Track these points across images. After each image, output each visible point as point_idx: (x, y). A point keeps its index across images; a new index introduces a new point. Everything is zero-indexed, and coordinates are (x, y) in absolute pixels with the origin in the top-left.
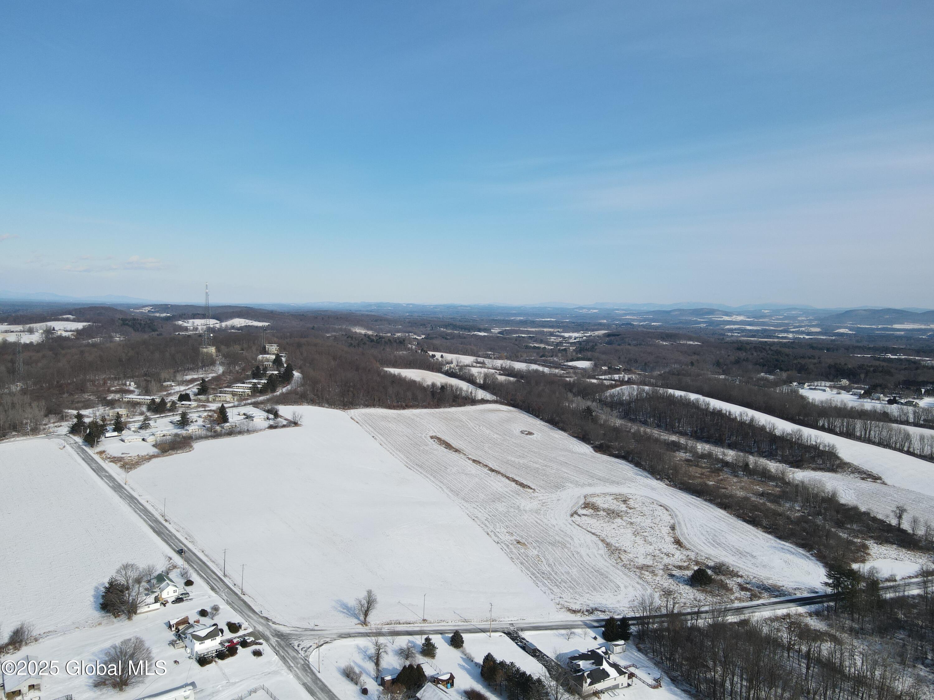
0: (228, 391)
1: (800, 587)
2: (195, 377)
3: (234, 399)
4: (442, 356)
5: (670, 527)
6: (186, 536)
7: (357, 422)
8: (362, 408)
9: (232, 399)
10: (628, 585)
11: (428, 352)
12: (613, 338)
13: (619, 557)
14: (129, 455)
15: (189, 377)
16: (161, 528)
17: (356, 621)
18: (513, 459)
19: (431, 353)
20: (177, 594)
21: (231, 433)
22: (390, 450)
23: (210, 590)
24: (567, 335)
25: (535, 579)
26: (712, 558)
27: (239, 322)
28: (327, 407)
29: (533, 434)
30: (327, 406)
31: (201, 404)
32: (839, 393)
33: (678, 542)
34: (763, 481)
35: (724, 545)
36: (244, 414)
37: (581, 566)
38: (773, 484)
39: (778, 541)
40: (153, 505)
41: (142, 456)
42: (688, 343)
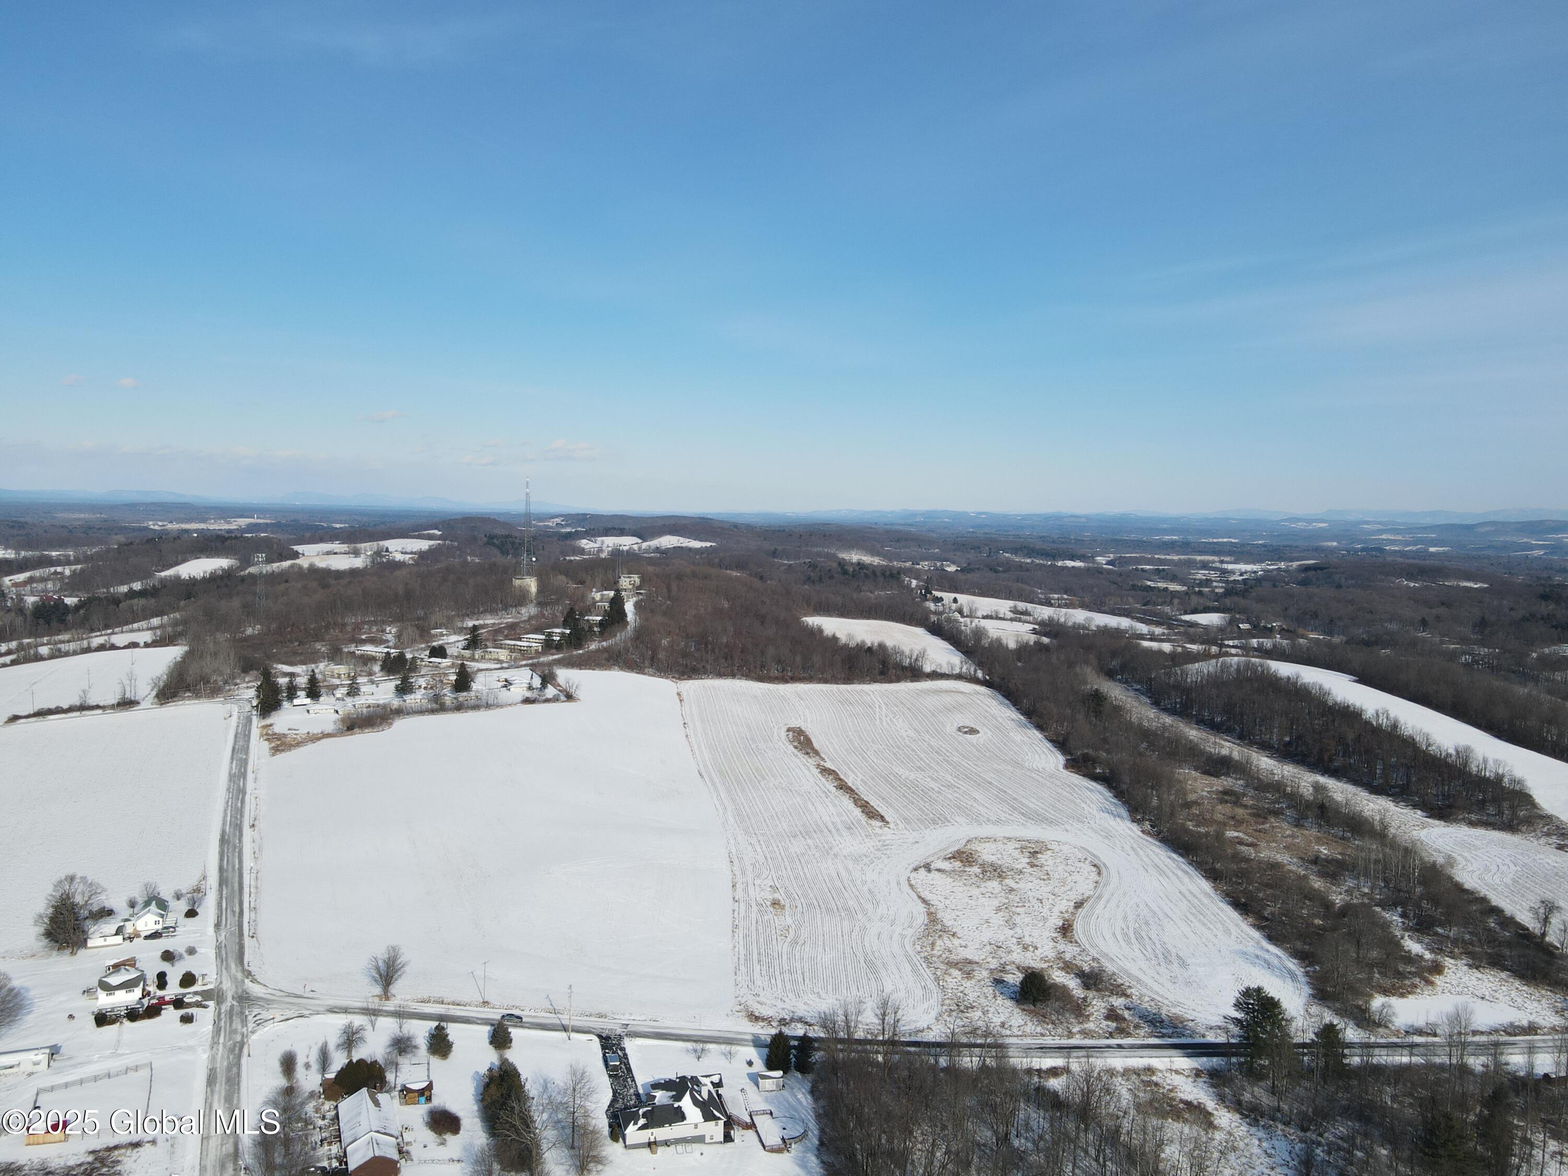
0: (509, 645)
3: (506, 658)
5: (1075, 903)
7: (681, 700)
11: (933, 592)
13: (933, 943)
14: (296, 732)
16: (235, 835)
18: (901, 771)
19: (939, 595)
20: (161, 926)
23: (213, 925)
25: (741, 963)
27: (668, 541)
29: (978, 732)
33: (1065, 929)
35: (1147, 941)
36: (505, 681)
38: (1359, 843)
41: (312, 735)
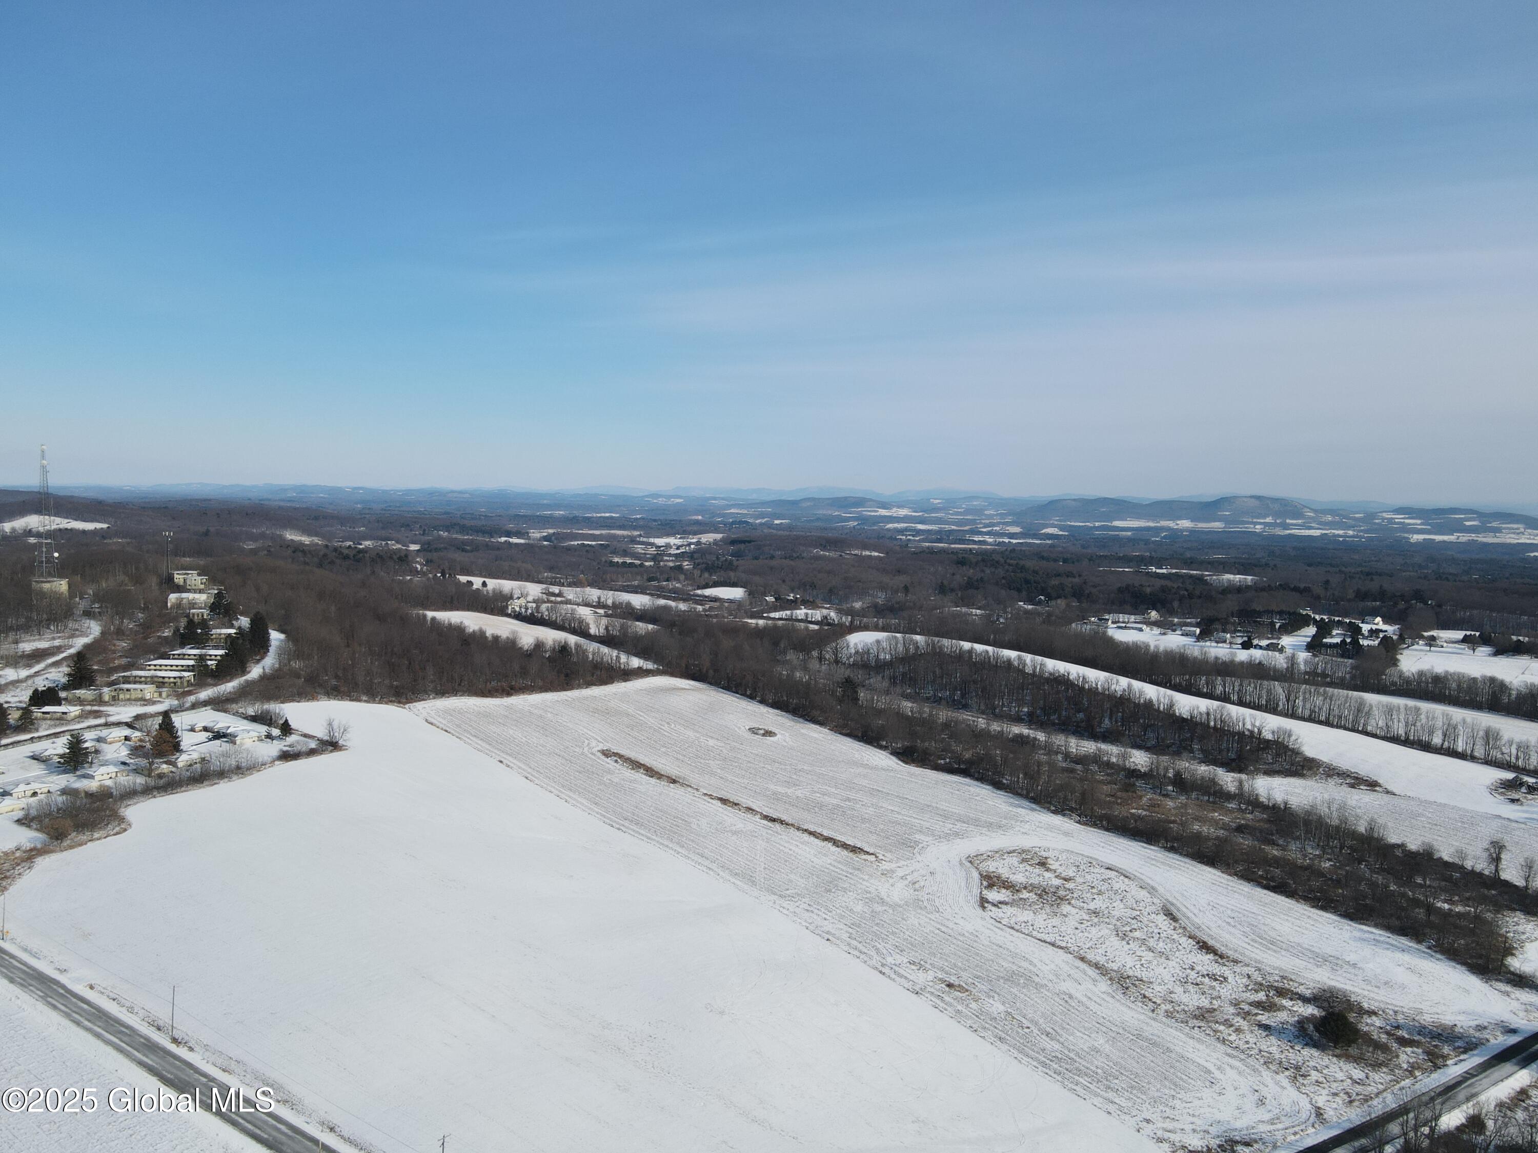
0: (141, 677)
1: (1479, 1023)
2: (43, 645)
3: (160, 695)
4: (484, 584)
5: (1166, 915)
7: (446, 731)
8: (434, 698)
9: (156, 695)
10: (1218, 1062)
11: (457, 577)
16: (177, 1067)
19: (463, 579)
21: (202, 775)
24: (660, 541)
27: (40, 522)
28: (366, 701)
30: (364, 698)
31: (89, 708)
32: (1164, 634)
34: (1213, 802)
36: (205, 729)
37: (1104, 1030)
39: (1353, 924)
40: (115, 996)
41: (5, 854)
42: (864, 553)
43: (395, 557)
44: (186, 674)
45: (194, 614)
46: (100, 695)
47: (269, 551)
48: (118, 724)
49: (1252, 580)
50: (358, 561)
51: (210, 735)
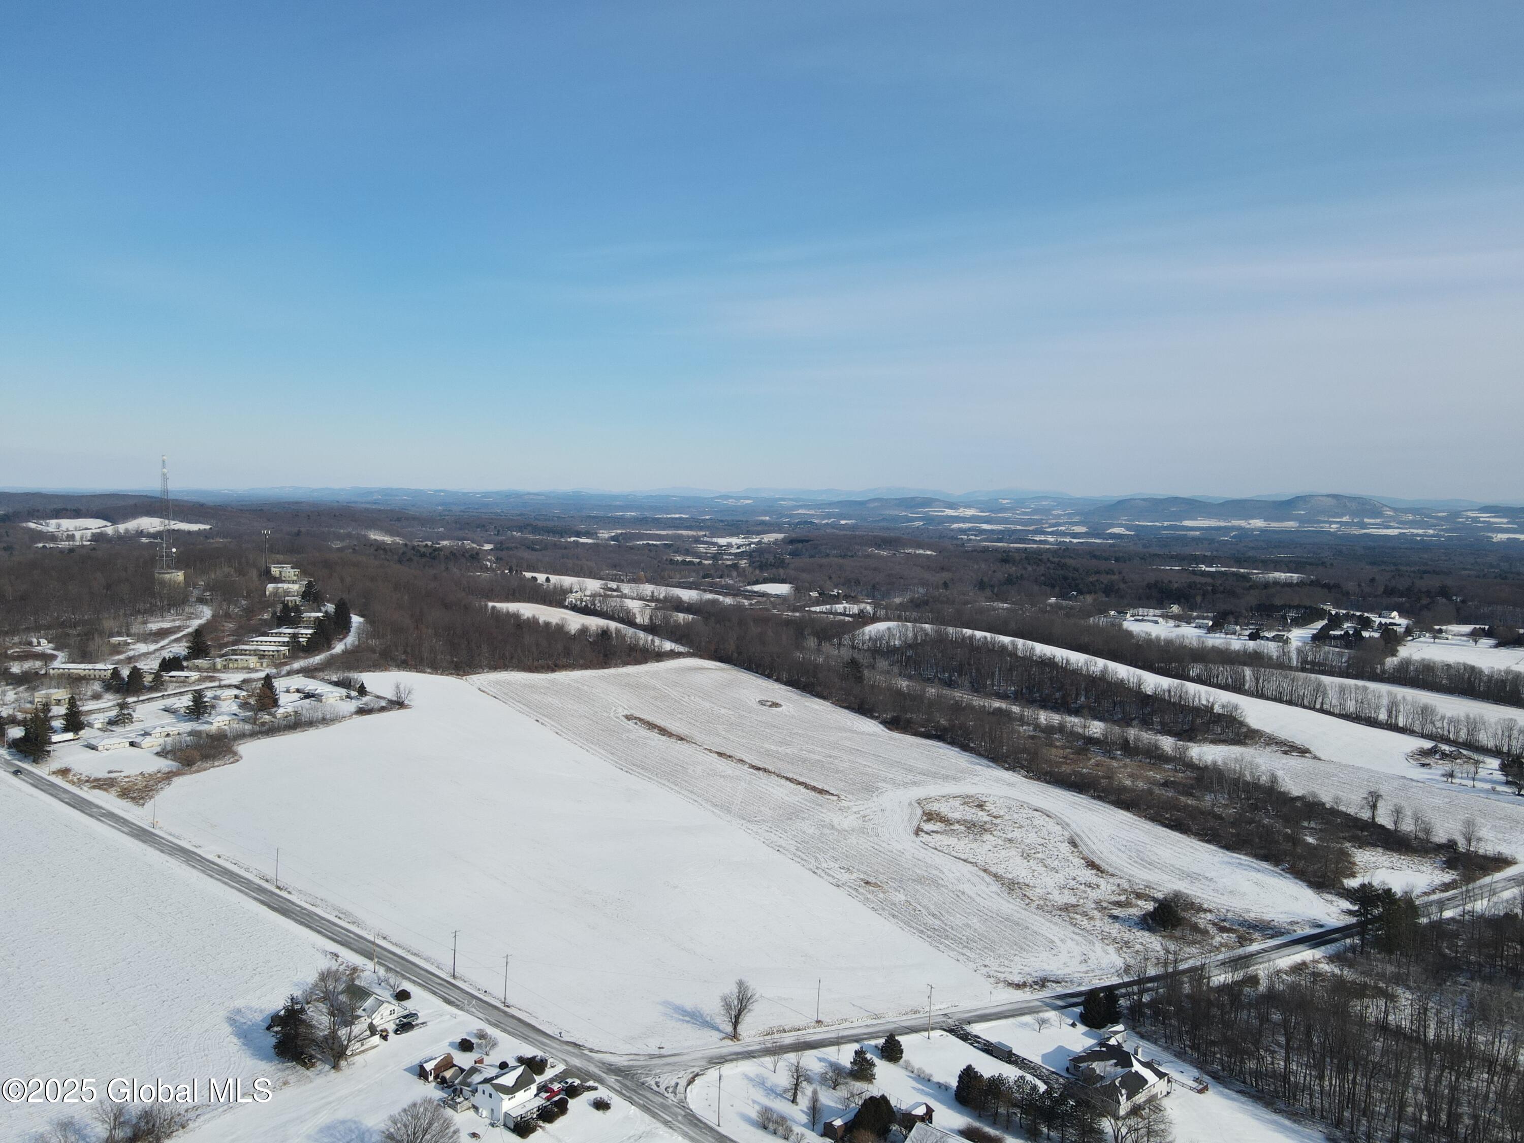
0: (246, 651)
1: (1295, 920)
2: (166, 625)
3: (262, 665)
4: (548, 580)
5: (1069, 843)
6: (337, 913)
7: (495, 697)
8: (488, 672)
9: (258, 665)
10: (1064, 937)
11: (523, 573)
12: (800, 545)
13: (1025, 895)
14: (123, 774)
15: (154, 626)
16: (280, 902)
17: (717, 1035)
18: (773, 747)
19: (528, 575)
20: (395, 1016)
21: (296, 724)
22: (577, 742)
23: (445, 1004)
24: (722, 541)
25: (929, 940)
26: (1155, 887)
27: (151, 524)
28: (429, 673)
29: (781, 706)
30: (429, 670)
31: (205, 674)
32: (1178, 626)
33: (1092, 865)
34: (1153, 764)
35: (1159, 866)
36: (298, 691)
37: (981, 914)
38: (1170, 767)
39: (1227, 853)
40: (234, 861)
41: (150, 775)
42: (917, 552)
43: (467, 555)
44: (282, 648)
45: (288, 601)
46: (214, 664)
47: (354, 549)
48: (229, 686)
49: (1298, 578)
50: (434, 558)
51: (302, 695)
